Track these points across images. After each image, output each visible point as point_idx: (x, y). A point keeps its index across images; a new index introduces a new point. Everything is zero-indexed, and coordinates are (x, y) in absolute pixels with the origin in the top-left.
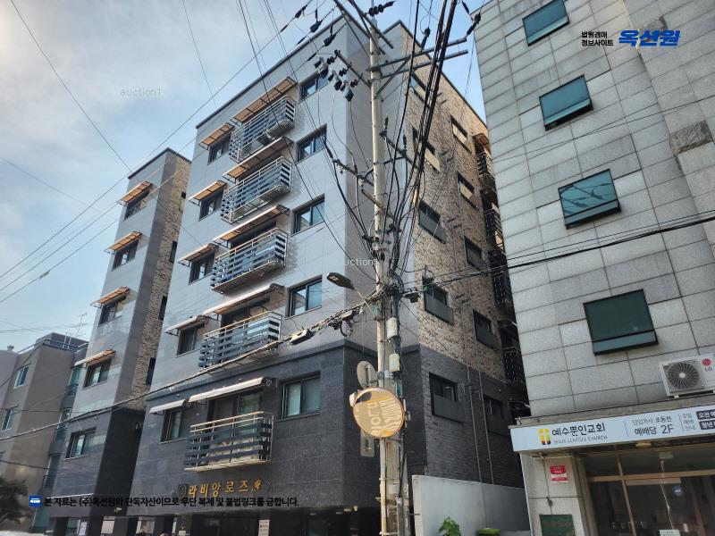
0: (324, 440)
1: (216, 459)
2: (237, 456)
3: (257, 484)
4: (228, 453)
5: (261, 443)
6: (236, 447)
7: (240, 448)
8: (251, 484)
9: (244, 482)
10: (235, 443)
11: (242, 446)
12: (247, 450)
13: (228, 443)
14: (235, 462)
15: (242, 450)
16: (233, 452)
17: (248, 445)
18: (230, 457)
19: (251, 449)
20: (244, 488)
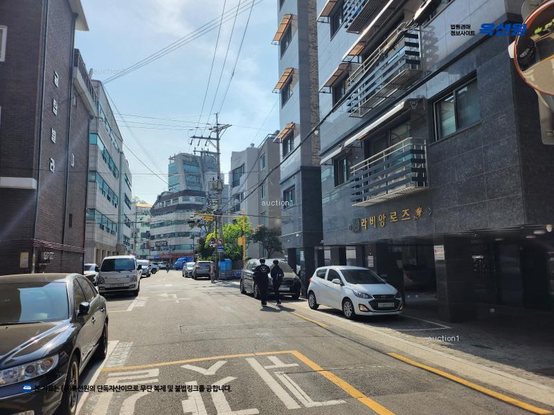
0: (490, 152)
1: (375, 193)
2: (393, 187)
3: (419, 211)
4: (383, 186)
5: (414, 170)
6: (390, 179)
7: (395, 179)
8: (412, 212)
9: (406, 211)
10: (389, 176)
11: (396, 177)
12: (400, 179)
13: (382, 176)
14: (391, 194)
15: (397, 181)
16: (388, 184)
17: (401, 175)
18: (386, 189)
19: (404, 178)
20: (406, 216)
